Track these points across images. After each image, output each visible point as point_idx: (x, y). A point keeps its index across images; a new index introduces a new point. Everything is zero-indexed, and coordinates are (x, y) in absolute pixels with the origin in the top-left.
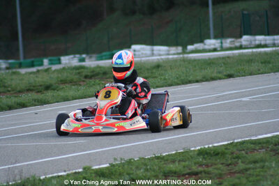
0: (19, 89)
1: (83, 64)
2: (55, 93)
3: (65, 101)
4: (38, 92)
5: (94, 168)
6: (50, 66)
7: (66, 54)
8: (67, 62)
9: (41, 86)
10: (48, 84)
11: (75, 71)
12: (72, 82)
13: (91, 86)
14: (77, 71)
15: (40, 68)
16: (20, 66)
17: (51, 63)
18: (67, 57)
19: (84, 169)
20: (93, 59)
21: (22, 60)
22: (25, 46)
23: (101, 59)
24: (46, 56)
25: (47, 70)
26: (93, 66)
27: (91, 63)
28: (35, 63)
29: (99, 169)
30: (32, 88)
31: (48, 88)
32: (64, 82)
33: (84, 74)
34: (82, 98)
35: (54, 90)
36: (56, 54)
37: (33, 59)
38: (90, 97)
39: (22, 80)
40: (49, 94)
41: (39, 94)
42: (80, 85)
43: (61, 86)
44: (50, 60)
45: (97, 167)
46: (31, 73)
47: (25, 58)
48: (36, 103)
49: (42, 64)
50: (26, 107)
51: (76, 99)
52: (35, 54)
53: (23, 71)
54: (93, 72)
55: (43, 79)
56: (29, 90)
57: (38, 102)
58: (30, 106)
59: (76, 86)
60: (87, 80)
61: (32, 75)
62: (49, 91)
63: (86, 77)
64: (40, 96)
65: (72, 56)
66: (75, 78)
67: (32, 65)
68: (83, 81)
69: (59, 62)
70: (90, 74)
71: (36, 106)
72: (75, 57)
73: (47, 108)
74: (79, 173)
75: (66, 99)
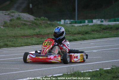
0: (74, 33)
1: (102, 23)
2: (90, 36)
3: (93, 39)
4: (82, 34)
5: (104, 69)
6: (88, 24)
7: (95, 18)
8: (96, 22)
9: (84, 32)
10: (87, 31)
11: (98, 26)
12: (97, 31)
13: (105, 33)
14: (100, 26)
15: (84, 24)
16: (76, 23)
17: (89, 22)
18: (96, 20)
19: (100, 69)
20: (107, 21)
21: (76, 20)
22: (78, 14)
23: (110, 21)
24: (86, 19)
26: (106, 24)
27: (106, 23)
28: (82, 22)
29: (107, 69)
30: (80, 33)
31: (87, 33)
32: (93, 31)
33: (102, 28)
34: (101, 38)
35: (89, 34)
36: (91, 19)
37: (81, 20)
38: (104, 38)
39: (76, 29)
40: (87, 36)
41: (83, 35)
42: (100, 32)
43: (92, 33)
44: (88, 21)
45: (106, 69)
47: (78, 19)
48: (81, 39)
49: (85, 22)
50: (77, 41)
51: (98, 38)
52: (82, 18)
53: (76, 25)
54: (106, 27)
55: (85, 29)
56: (79, 34)
57: (82, 39)
58: (79, 40)
59: (98, 33)
60: (104, 31)
61: (80, 27)
62: (87, 34)
63: (103, 29)
64: (83, 36)
65: (98, 20)
66: (99, 29)
67: (81, 23)
68: (102, 31)
69: (92, 22)
70: (105, 28)
71: (81, 40)
72: (99, 20)
73: (86, 42)
74: (98, 71)
75: (94, 38)
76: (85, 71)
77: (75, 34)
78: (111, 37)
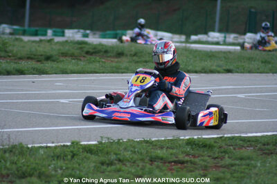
0: (19, 55)
1: (86, 39)
2: (55, 65)
4: (38, 61)
5: (82, 143)
6: (53, 37)
7: (70, 27)
8: (71, 35)
9: (41, 55)
11: (77, 45)
12: (73, 56)
13: (91, 62)
14: (80, 46)
15: (43, 38)
16: (24, 33)
17: (55, 34)
18: (71, 31)
19: (73, 143)
20: (97, 36)
21: (26, 28)
22: (31, 14)
23: (104, 37)
24: (50, 26)
25: (50, 41)
26: (95, 43)
27: (94, 39)
28: (39, 32)
29: (87, 145)
30: (32, 56)
31: (48, 58)
32: (65, 55)
33: (85, 50)
34: (80, 73)
35: (54, 61)
36: (61, 26)
37: (37, 28)
38: (88, 73)
39: (23, 47)
40: (48, 65)
41: (39, 63)
42: (80, 60)
43: (62, 59)
44: (54, 32)
45: (86, 143)
46: (34, 42)
47: (30, 26)
48: (34, 72)
49: (45, 34)
50: (24, 74)
51: (74, 73)
52: (41, 23)
53: (26, 38)
54: (95, 48)
56: (29, 58)
57: (37, 71)
58: (29, 74)
59: (76, 61)
60: (88, 57)
61: (34, 44)
62: (49, 62)
63: (87, 53)
64: (39, 65)
65: (76, 30)
66: (77, 52)
67: (36, 34)
68: (84, 57)
69: (63, 34)
70: (91, 50)
71: (34, 74)
72: (79, 32)
73: (45, 78)
74: (67, 146)
75: (64, 72)
76: (39, 145)
77: (21, 59)
78: (103, 73)
